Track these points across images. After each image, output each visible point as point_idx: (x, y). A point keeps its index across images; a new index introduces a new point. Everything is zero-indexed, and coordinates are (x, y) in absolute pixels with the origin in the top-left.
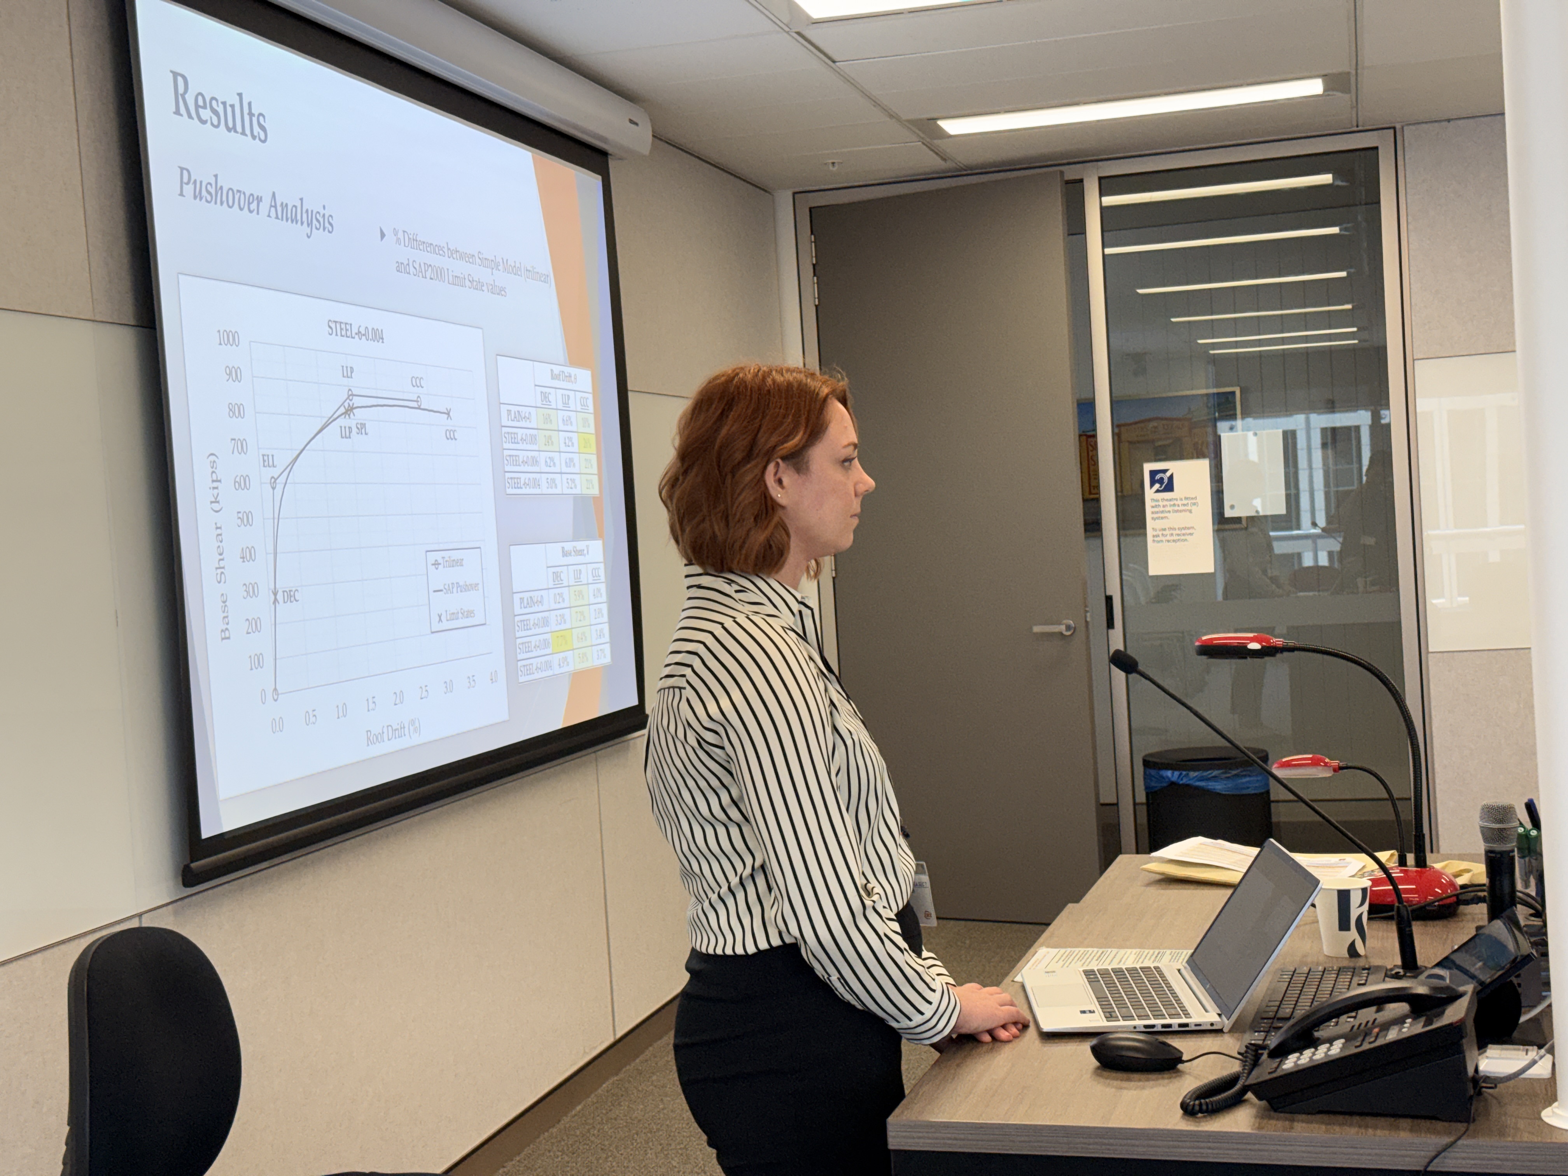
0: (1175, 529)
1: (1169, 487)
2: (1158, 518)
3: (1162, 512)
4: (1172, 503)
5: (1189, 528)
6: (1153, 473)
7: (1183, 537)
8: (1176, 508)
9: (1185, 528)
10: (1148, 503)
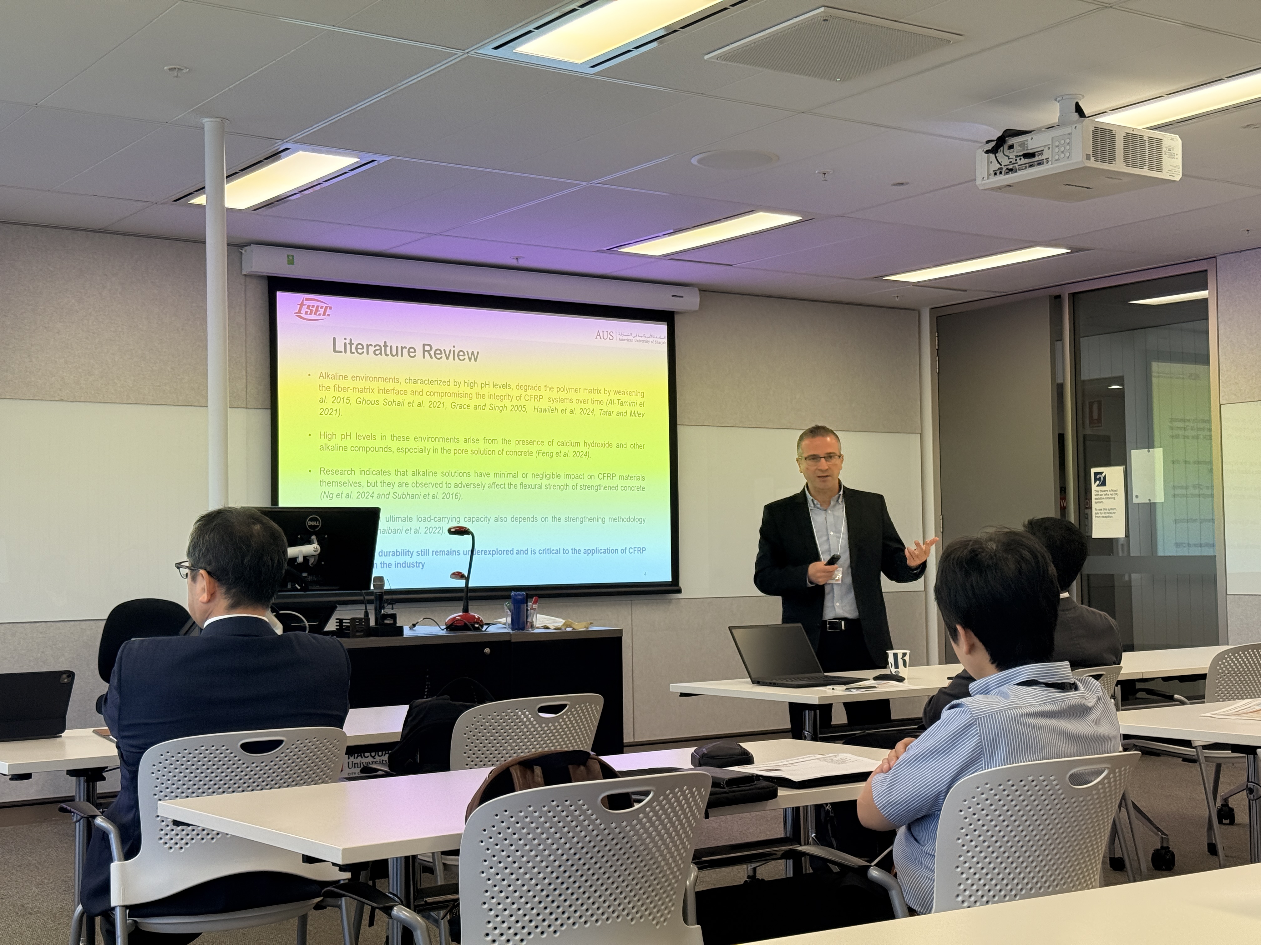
0: (1106, 510)
1: (1104, 484)
2: (1098, 502)
3: (1100, 499)
4: (1105, 493)
5: (1113, 509)
6: (1096, 474)
7: (1111, 515)
8: (1107, 496)
9: (1111, 509)
10: (1093, 493)
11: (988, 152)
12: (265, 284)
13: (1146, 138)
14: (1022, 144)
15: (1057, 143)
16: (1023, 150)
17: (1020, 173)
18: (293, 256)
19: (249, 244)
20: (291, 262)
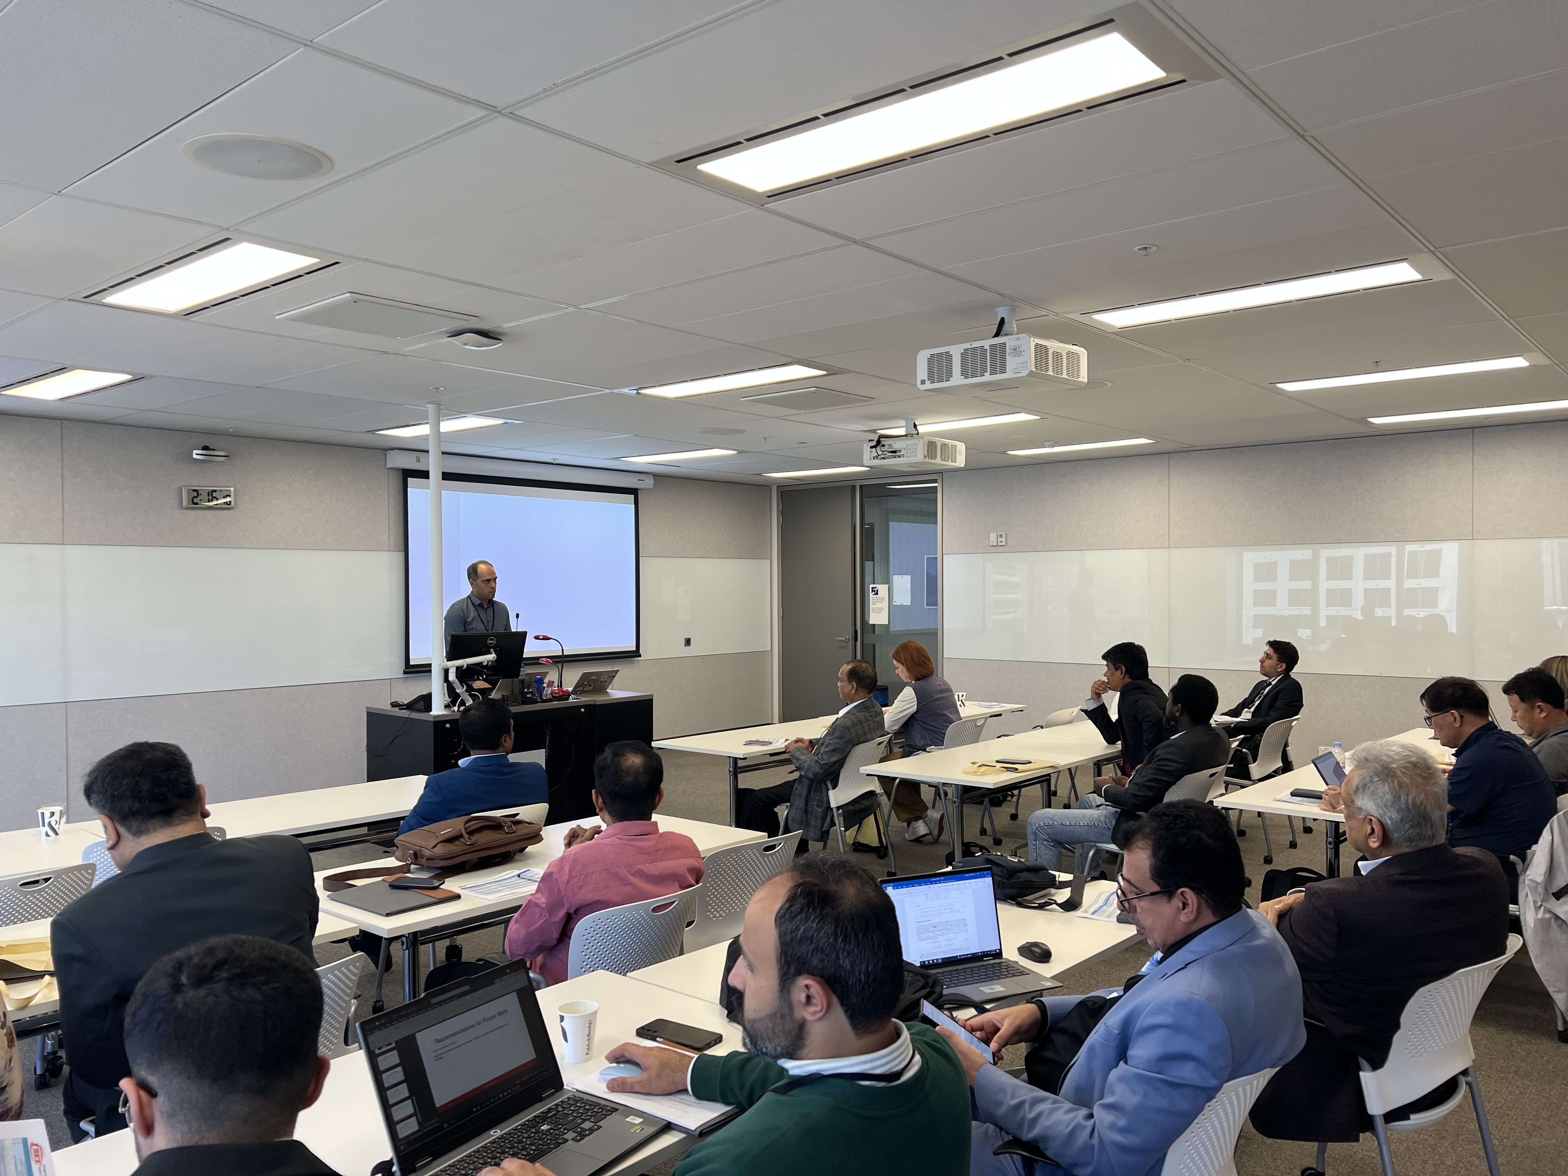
0: (878, 608)
1: (877, 594)
2: (873, 604)
3: (874, 602)
4: (877, 599)
5: (882, 608)
6: (873, 588)
7: (880, 611)
8: (878, 601)
9: (880, 608)
10: (871, 599)
11: (872, 447)
12: (400, 474)
13: (950, 445)
14: (890, 445)
15: (909, 448)
16: (890, 448)
17: (887, 460)
18: (419, 457)
19: (393, 449)
20: (418, 461)
